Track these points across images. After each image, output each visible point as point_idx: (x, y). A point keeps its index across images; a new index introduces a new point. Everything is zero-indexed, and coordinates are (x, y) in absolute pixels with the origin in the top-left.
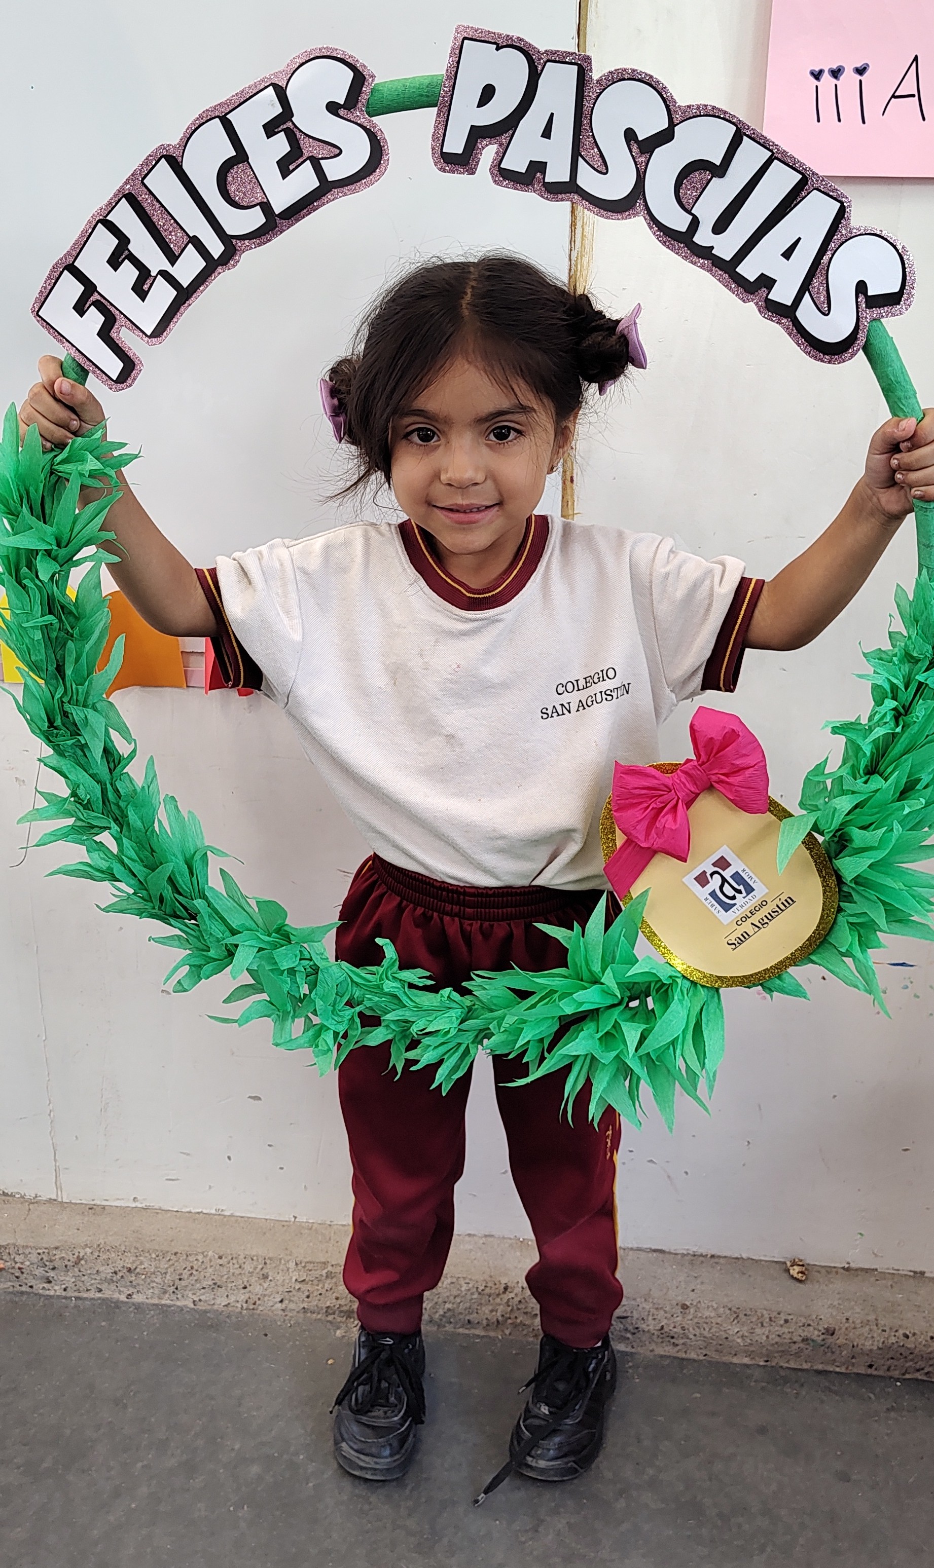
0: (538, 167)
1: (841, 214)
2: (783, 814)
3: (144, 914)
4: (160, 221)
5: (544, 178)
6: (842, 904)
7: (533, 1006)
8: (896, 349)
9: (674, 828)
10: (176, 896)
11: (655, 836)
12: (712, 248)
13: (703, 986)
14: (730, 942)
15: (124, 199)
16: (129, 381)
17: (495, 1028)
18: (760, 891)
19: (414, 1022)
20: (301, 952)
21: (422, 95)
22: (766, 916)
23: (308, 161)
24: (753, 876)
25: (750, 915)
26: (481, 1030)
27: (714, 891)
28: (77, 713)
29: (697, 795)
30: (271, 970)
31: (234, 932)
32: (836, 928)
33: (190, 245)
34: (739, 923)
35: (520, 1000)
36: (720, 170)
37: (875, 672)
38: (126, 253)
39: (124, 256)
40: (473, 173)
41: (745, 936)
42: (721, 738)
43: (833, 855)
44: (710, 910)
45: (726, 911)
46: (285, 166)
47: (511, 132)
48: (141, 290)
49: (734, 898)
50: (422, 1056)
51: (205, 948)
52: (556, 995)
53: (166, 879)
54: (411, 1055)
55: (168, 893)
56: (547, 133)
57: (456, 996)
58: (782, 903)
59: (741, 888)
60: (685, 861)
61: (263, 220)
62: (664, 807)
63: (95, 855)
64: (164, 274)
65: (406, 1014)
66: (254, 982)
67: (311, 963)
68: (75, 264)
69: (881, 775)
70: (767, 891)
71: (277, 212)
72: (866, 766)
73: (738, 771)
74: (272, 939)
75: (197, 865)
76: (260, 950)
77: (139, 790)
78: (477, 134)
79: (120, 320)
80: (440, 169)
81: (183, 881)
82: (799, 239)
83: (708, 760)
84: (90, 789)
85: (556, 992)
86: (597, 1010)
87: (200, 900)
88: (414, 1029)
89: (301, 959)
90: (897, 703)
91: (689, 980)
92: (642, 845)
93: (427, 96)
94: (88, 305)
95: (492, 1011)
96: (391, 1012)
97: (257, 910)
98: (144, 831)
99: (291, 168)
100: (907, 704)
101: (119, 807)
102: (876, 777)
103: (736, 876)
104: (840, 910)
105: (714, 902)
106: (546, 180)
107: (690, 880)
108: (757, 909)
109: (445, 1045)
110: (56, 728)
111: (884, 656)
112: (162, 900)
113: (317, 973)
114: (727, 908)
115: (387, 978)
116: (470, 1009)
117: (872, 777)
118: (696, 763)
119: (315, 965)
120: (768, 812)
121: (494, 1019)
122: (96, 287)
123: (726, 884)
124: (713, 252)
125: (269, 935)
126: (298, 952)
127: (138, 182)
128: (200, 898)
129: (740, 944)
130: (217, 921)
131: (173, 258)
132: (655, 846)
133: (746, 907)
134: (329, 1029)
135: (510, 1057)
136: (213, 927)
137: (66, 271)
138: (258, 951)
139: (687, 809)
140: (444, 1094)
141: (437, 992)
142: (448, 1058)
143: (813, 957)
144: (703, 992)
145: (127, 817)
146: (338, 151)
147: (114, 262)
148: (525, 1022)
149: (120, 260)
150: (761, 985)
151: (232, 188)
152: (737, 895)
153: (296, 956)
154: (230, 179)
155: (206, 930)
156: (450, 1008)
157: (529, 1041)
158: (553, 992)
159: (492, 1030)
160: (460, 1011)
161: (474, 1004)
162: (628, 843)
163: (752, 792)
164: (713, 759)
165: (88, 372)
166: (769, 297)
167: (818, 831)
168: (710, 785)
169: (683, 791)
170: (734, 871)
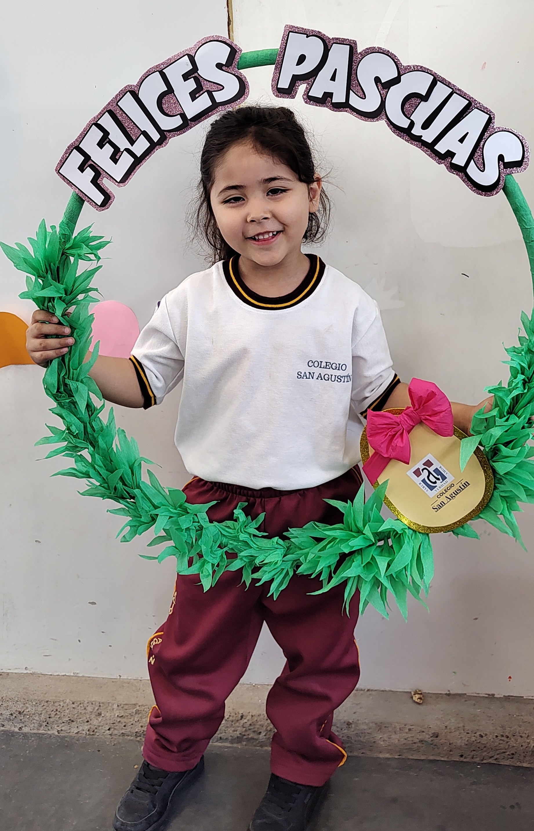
0: (328, 95)
1: (490, 121)
2: (462, 436)
3: (105, 497)
4: (126, 124)
5: (332, 101)
6: (496, 485)
7: (324, 547)
9: (401, 446)
10: (124, 487)
11: (392, 451)
12: (421, 136)
13: (420, 533)
14: (434, 507)
15: (107, 113)
16: (107, 206)
18: (450, 479)
19: (257, 557)
21: (267, 60)
22: (454, 493)
23: (206, 93)
24: (446, 470)
25: (444, 492)
26: (294, 560)
27: (424, 479)
28: (72, 385)
29: (413, 426)
30: (176, 529)
32: (493, 498)
33: (142, 135)
34: (439, 497)
35: (316, 543)
36: (425, 98)
37: (512, 360)
38: (108, 140)
39: (106, 141)
40: (294, 98)
41: (442, 504)
43: (490, 458)
45: (431, 490)
46: (194, 95)
47: (313, 78)
48: (114, 158)
49: (435, 483)
51: (139, 516)
52: (338, 540)
53: (119, 478)
54: (256, 576)
55: (120, 485)
56: (333, 78)
57: (281, 541)
58: (463, 485)
59: (439, 477)
60: (408, 464)
61: (181, 122)
62: (395, 434)
63: (79, 464)
64: (128, 150)
65: (252, 552)
67: (199, 524)
68: (80, 146)
69: (516, 414)
70: (454, 478)
71: (189, 119)
72: (508, 410)
73: (436, 414)
74: (178, 510)
75: (136, 470)
76: (170, 517)
77: (105, 428)
78: (296, 79)
79: (103, 175)
80: (276, 96)
81: (128, 479)
82: (468, 133)
83: (419, 408)
84: (77, 427)
85: (337, 539)
86: (361, 549)
87: (137, 490)
88: (257, 561)
89: (193, 522)
90: (524, 377)
91: (412, 529)
92: (384, 456)
93: (270, 60)
94: (86, 166)
95: (301, 549)
96: (243, 551)
97: (168, 494)
98: (107, 450)
99: (197, 96)
100: (530, 377)
101: (93, 436)
102: (513, 416)
103: (436, 471)
104: (495, 488)
105: (424, 485)
107: (410, 473)
108: (449, 488)
110: (60, 393)
111: (516, 350)
112: (115, 489)
113: (202, 530)
114: (432, 488)
115: (241, 532)
116: (288, 548)
117: (511, 416)
118: (412, 409)
119: (201, 525)
120: (453, 435)
122: (90, 157)
123: (431, 475)
124: (422, 138)
125: (176, 509)
126: (192, 518)
127: (114, 105)
128: (137, 488)
129: (440, 508)
130: (146, 500)
131: (132, 142)
132: (392, 456)
133: (442, 488)
134: (209, 562)
136: (144, 504)
137: (74, 150)
138: (169, 518)
139: (408, 434)
140: (275, 599)
141: (271, 538)
142: (277, 578)
143: (481, 515)
144: (420, 536)
145: (98, 442)
146: (222, 88)
147: (101, 145)
149: (104, 143)
150: (452, 531)
151: (164, 106)
152: (437, 481)
153: (191, 521)
154: (164, 101)
155: (140, 506)
156: (277, 548)
157: (323, 568)
158: (334, 539)
159: (302, 561)
160: (283, 550)
161: (290, 546)
162: (376, 453)
163: (444, 425)
164: (422, 407)
165: (84, 201)
166: (452, 162)
167: (482, 446)
168: (420, 421)
169: (406, 425)
170: (435, 468)
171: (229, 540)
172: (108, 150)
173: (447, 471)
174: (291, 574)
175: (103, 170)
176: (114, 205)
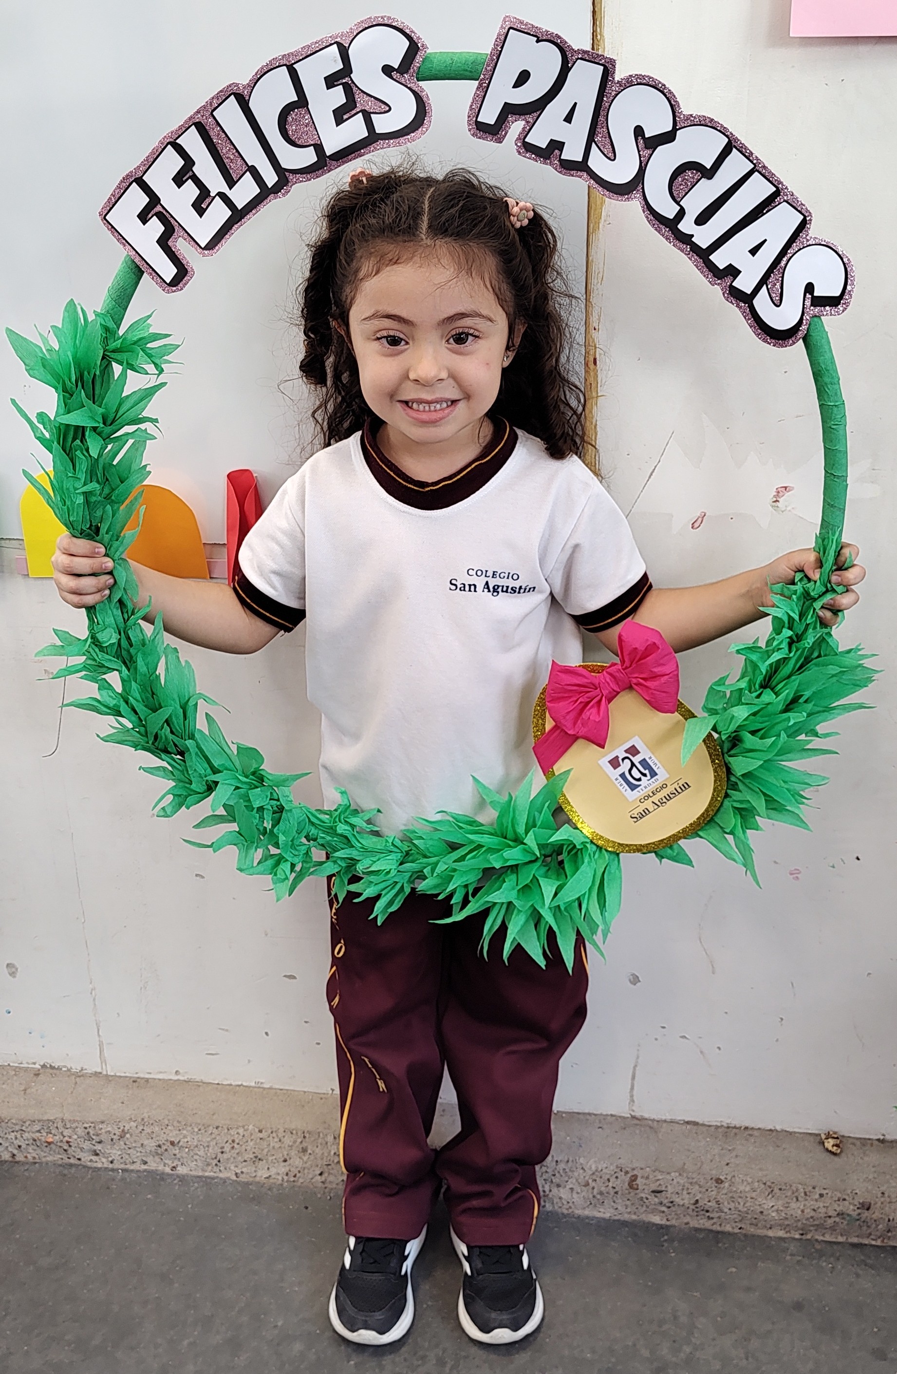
0: (556, 146)
1: (803, 226)
2: (689, 715)
3: (139, 748)
4: (224, 150)
5: (560, 155)
6: (729, 791)
7: (462, 859)
8: (829, 342)
9: (596, 720)
10: (170, 735)
11: (581, 725)
12: (693, 236)
13: (607, 851)
14: (633, 816)
15: (193, 126)
16: (181, 285)
17: (428, 873)
18: (662, 775)
19: (360, 861)
20: (271, 793)
21: (466, 70)
22: (665, 797)
23: (361, 114)
24: (658, 763)
25: (651, 795)
26: (415, 872)
27: (624, 773)
29: (618, 693)
30: (244, 807)
31: (215, 771)
32: (722, 810)
33: (248, 173)
34: (642, 801)
35: (451, 849)
36: (709, 173)
37: (777, 606)
38: (190, 173)
39: (188, 176)
40: (501, 142)
41: (646, 812)
42: (643, 649)
43: (725, 750)
44: (617, 787)
45: (632, 790)
46: (341, 115)
47: (537, 113)
48: (199, 207)
49: (639, 780)
50: (365, 890)
51: (187, 780)
52: (484, 849)
53: (164, 720)
54: (353, 888)
55: (163, 731)
56: (569, 119)
57: (398, 842)
58: (681, 787)
59: (647, 772)
61: (315, 159)
62: (590, 702)
63: (102, 692)
64: (222, 196)
65: (354, 854)
66: (225, 813)
67: (278, 803)
68: (144, 178)
69: (772, 689)
70: (668, 776)
71: (328, 155)
72: (761, 681)
73: (655, 677)
74: (248, 780)
75: (190, 710)
76: (237, 788)
77: (148, 642)
78: (509, 111)
79: (179, 231)
80: (473, 135)
81: (178, 722)
82: (766, 240)
83: (630, 666)
85: (483, 846)
86: (517, 866)
87: (190, 741)
88: (360, 867)
89: (271, 799)
90: (792, 633)
91: (596, 845)
92: (569, 733)
93: (471, 72)
94: (151, 215)
95: (425, 857)
96: (339, 850)
97: (236, 753)
98: (148, 675)
99: (345, 117)
100: (800, 634)
101: (128, 651)
102: (768, 690)
103: (644, 762)
104: (727, 796)
105: (623, 782)
106: (562, 157)
107: (604, 762)
108: (658, 790)
109: (384, 883)
111: (785, 593)
112: (156, 737)
113: (282, 812)
114: (633, 787)
115: (340, 821)
116: (407, 853)
117: (765, 691)
118: (620, 667)
119: (281, 805)
120: (676, 713)
121: (429, 864)
122: (159, 200)
123: (634, 768)
124: (693, 239)
125: (247, 777)
126: (269, 794)
127: (208, 113)
128: (190, 739)
129: (641, 818)
130: (202, 759)
131: (231, 183)
132: (580, 734)
133: (649, 788)
134: (287, 860)
135: (440, 898)
136: (198, 764)
137: (135, 183)
138: (234, 790)
139: (610, 703)
140: (379, 924)
142: (386, 894)
143: (701, 833)
144: (606, 855)
145: (136, 662)
146: (388, 109)
147: (179, 180)
148: (455, 870)
149: (184, 179)
150: (655, 853)
151: (291, 129)
152: (643, 778)
153: (267, 797)
154: (290, 120)
155: (190, 766)
156: (391, 852)
157: (456, 888)
158: (480, 846)
159: (426, 874)
160: (400, 855)
161: (411, 850)
162: (555, 728)
163: (664, 695)
164: (634, 665)
165: (143, 272)
166: (733, 284)
167: (716, 732)
168: (629, 685)
169: (607, 689)
170: (642, 758)
171: (320, 832)
172: (190, 191)
173: (659, 765)
174: (407, 890)
175: (179, 224)
176: (191, 285)
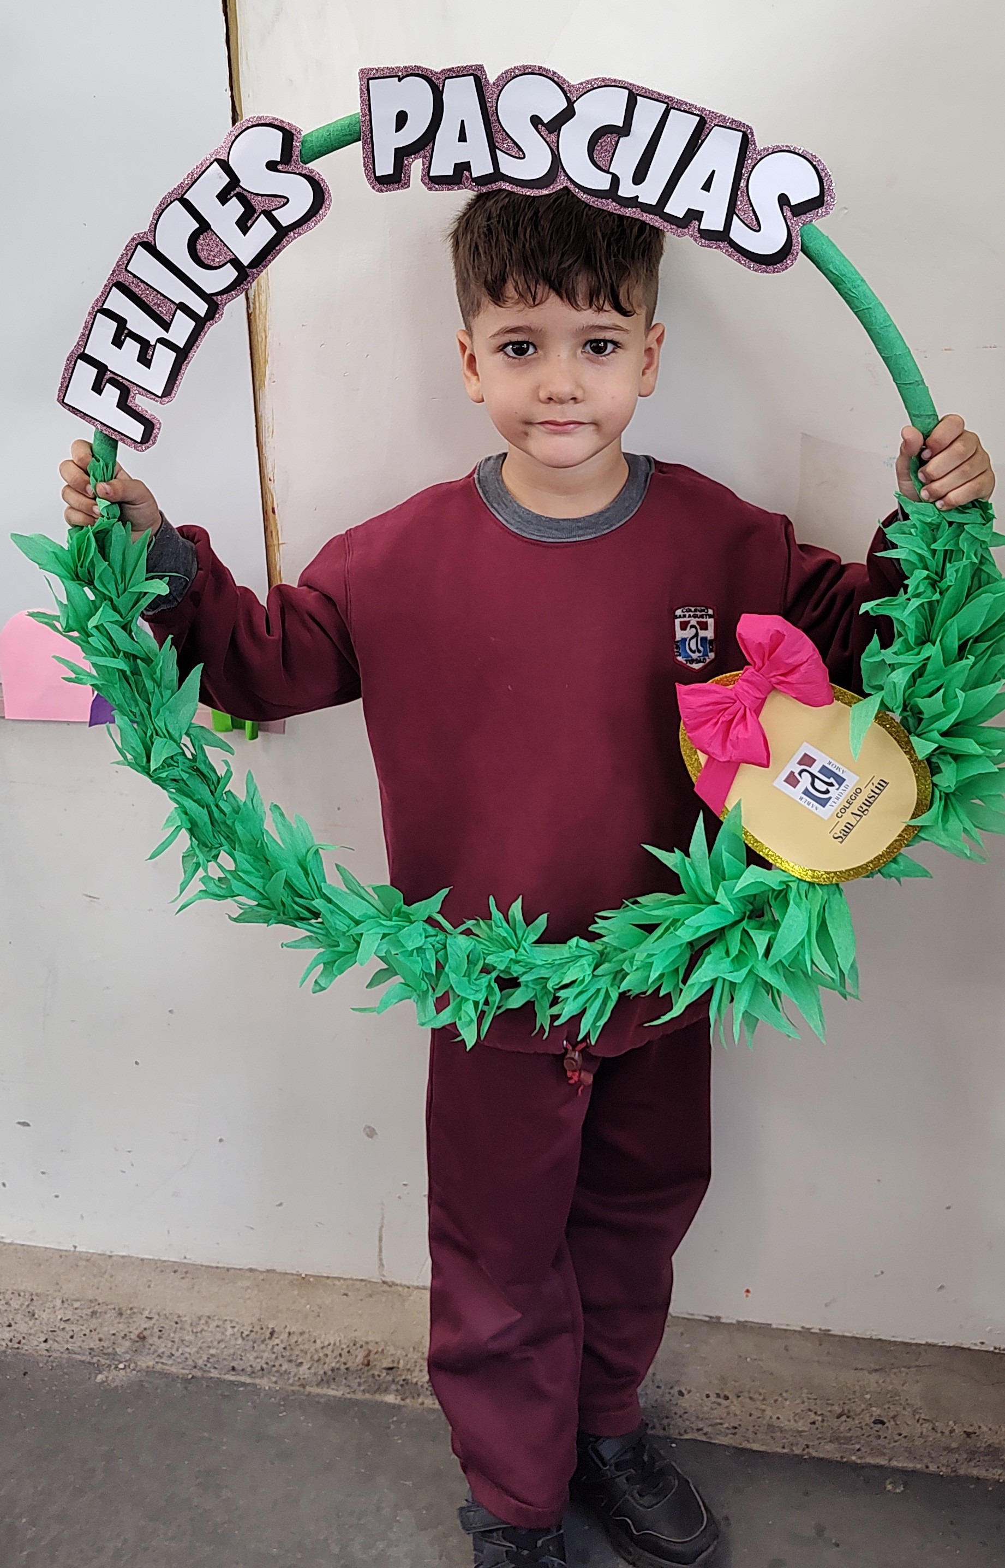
0: (463, 167)
1: (745, 140)
2: (852, 699)
3: (270, 922)
5: (471, 175)
7: (660, 938)
8: (833, 245)
9: (746, 737)
10: (296, 899)
11: (731, 748)
12: (637, 197)
13: (820, 885)
14: (836, 836)
15: (114, 288)
16: (152, 439)
17: (628, 969)
18: (852, 780)
19: (549, 979)
20: (425, 930)
22: (864, 803)
23: (262, 215)
24: (840, 766)
25: (847, 805)
26: (615, 972)
27: (807, 789)
29: (764, 700)
30: (400, 953)
31: (357, 923)
33: (178, 311)
34: (839, 815)
35: (646, 934)
36: (625, 130)
38: (126, 332)
39: (124, 335)
40: (408, 187)
41: (849, 828)
42: (770, 641)
44: (805, 808)
45: (824, 806)
46: (244, 225)
47: (431, 145)
48: (145, 359)
49: (827, 792)
50: (564, 1010)
51: (334, 943)
53: (284, 883)
55: (288, 897)
56: (462, 138)
58: (876, 787)
59: (832, 780)
60: (767, 766)
61: (235, 274)
62: (734, 718)
64: (162, 341)
66: (387, 966)
68: (86, 352)
69: (933, 642)
70: (858, 778)
71: (246, 264)
72: (917, 637)
73: (793, 669)
74: (393, 923)
75: (312, 865)
76: (385, 935)
77: (242, 807)
78: (402, 154)
79: (134, 390)
80: (378, 191)
81: (300, 883)
82: (714, 172)
83: (764, 665)
86: (721, 930)
87: (320, 899)
88: (550, 985)
89: (426, 937)
92: (721, 760)
93: (351, 135)
94: (103, 383)
95: (622, 951)
97: (376, 897)
98: (255, 843)
99: (249, 224)
100: (940, 570)
103: (824, 770)
105: (809, 800)
106: (474, 176)
107: (780, 784)
108: (853, 798)
109: (584, 994)
112: (283, 905)
113: (445, 947)
114: (823, 803)
118: (753, 670)
120: (836, 701)
121: (625, 959)
122: (107, 367)
123: (816, 780)
124: (640, 200)
126: (422, 930)
127: (123, 271)
128: (320, 897)
129: (846, 836)
130: (339, 914)
131: (166, 326)
132: (736, 759)
133: (841, 799)
134: (468, 999)
136: (338, 922)
137: (79, 361)
138: (384, 938)
139: (757, 716)
140: (592, 1041)
142: (591, 1005)
144: (821, 891)
145: (236, 833)
146: (285, 200)
147: (118, 342)
148: (654, 955)
149: (122, 339)
150: (879, 871)
151: (203, 255)
152: (830, 788)
154: (199, 247)
155: (331, 927)
156: (581, 956)
157: (662, 976)
160: (591, 957)
161: (606, 948)
165: (117, 442)
166: (701, 227)
168: (770, 688)
169: (748, 699)
170: (821, 766)
173: (842, 768)
175: (132, 382)
